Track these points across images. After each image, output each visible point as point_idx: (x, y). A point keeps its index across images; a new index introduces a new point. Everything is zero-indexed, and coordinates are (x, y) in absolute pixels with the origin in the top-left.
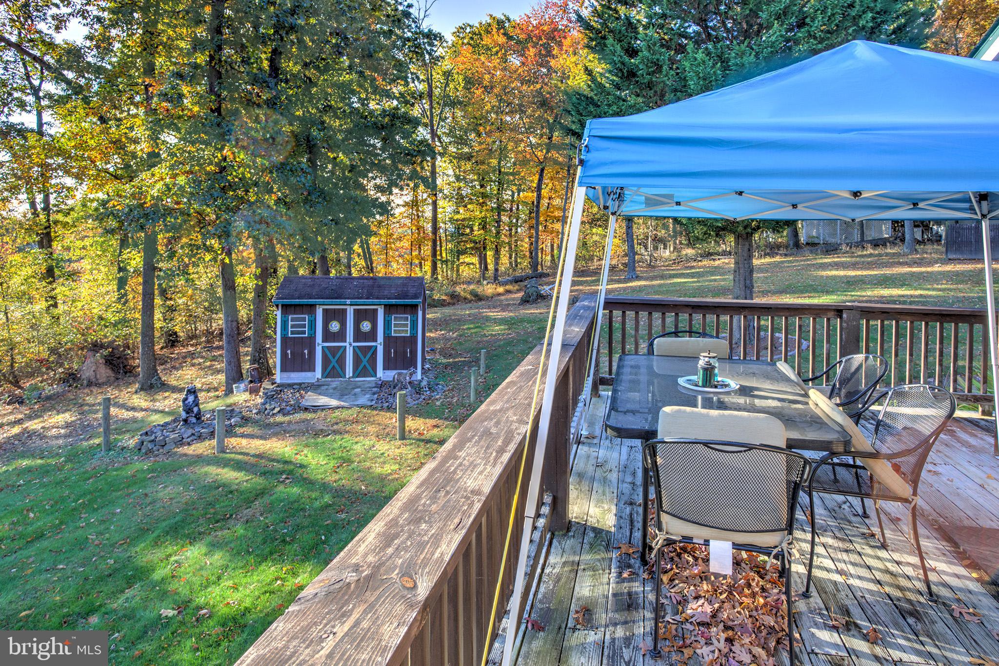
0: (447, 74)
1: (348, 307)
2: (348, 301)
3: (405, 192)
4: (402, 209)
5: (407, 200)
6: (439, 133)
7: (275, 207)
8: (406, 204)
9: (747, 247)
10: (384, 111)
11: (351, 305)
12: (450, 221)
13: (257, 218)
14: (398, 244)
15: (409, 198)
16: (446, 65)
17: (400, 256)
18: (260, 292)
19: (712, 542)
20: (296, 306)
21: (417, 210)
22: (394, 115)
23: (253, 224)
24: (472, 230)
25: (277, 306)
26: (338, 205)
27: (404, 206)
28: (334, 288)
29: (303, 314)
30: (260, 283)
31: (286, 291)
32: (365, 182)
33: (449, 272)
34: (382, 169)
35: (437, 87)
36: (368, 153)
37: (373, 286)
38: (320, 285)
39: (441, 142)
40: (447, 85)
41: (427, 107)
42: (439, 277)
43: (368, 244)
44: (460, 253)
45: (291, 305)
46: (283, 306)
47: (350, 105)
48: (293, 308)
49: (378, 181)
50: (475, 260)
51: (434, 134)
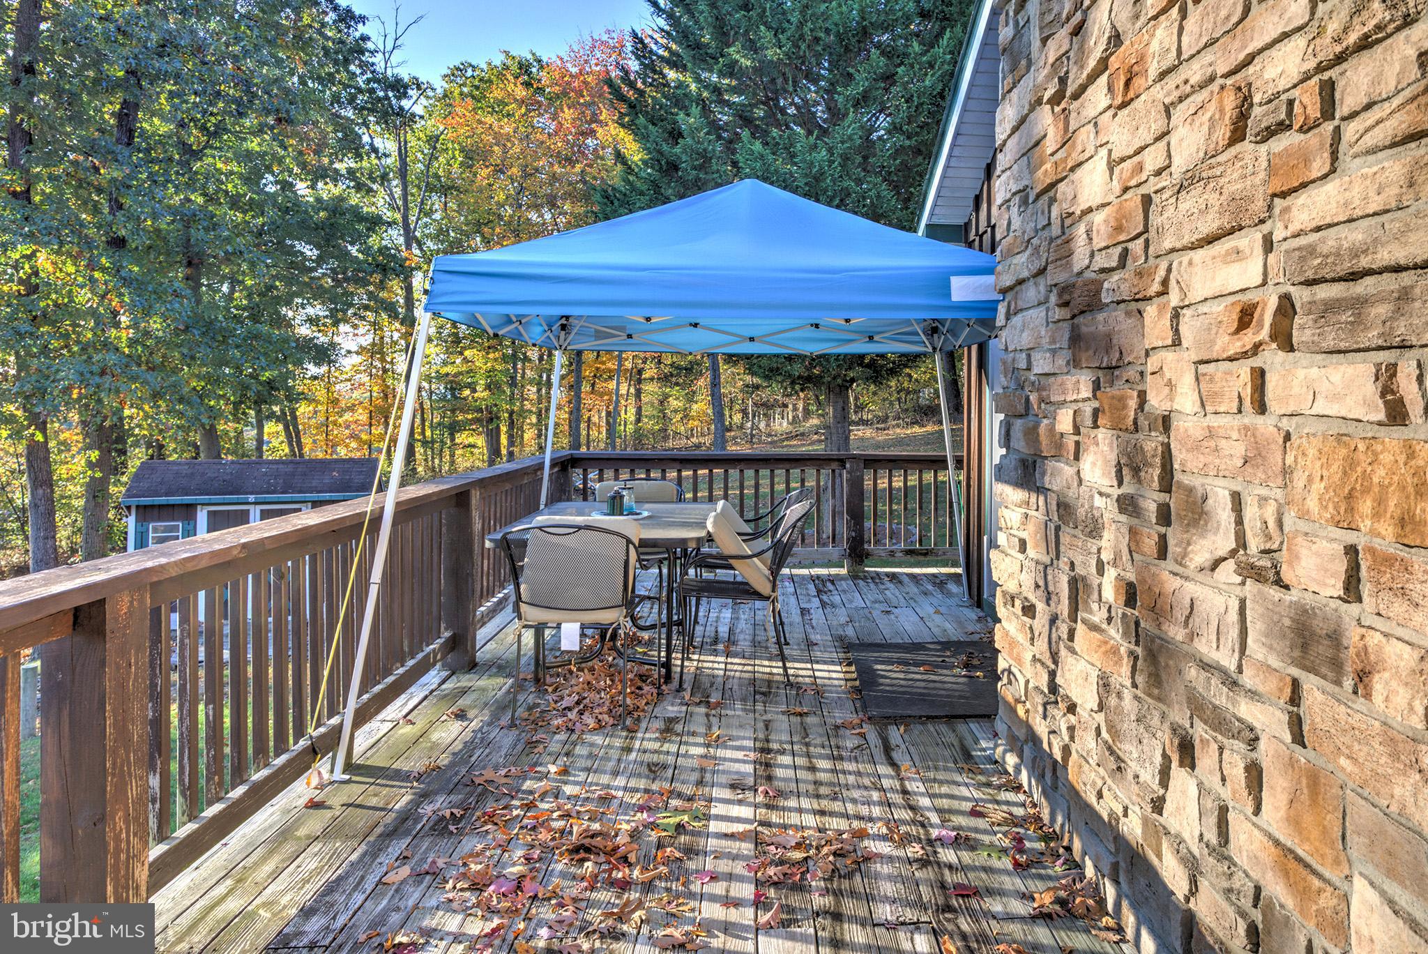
0: (433, 140)
1: (251, 508)
2: (252, 498)
3: (361, 331)
4: (356, 359)
5: (364, 344)
6: (418, 234)
7: (127, 350)
8: (361, 350)
9: (840, 404)
10: (319, 200)
11: (256, 503)
12: (437, 378)
13: (95, 369)
14: (347, 416)
15: (366, 341)
16: (433, 125)
17: (352, 436)
18: (97, 492)
19: (563, 625)
20: (160, 506)
21: (383, 360)
22: (336, 207)
23: (88, 376)
24: (474, 391)
25: (129, 508)
26: (237, 347)
27: (357, 353)
28: (226, 477)
29: (173, 520)
30: (98, 475)
31: (144, 485)
32: (290, 314)
33: (437, 461)
34: (319, 294)
35: (417, 160)
36: (293, 265)
37: (293, 475)
38: (203, 474)
39: (421, 250)
40: (433, 157)
41: (398, 192)
42: (420, 469)
43: (295, 418)
44: (454, 428)
45: (152, 506)
46: (138, 507)
47: (261, 192)
48: (156, 511)
49: (310, 311)
50: (480, 441)
51: (410, 238)
